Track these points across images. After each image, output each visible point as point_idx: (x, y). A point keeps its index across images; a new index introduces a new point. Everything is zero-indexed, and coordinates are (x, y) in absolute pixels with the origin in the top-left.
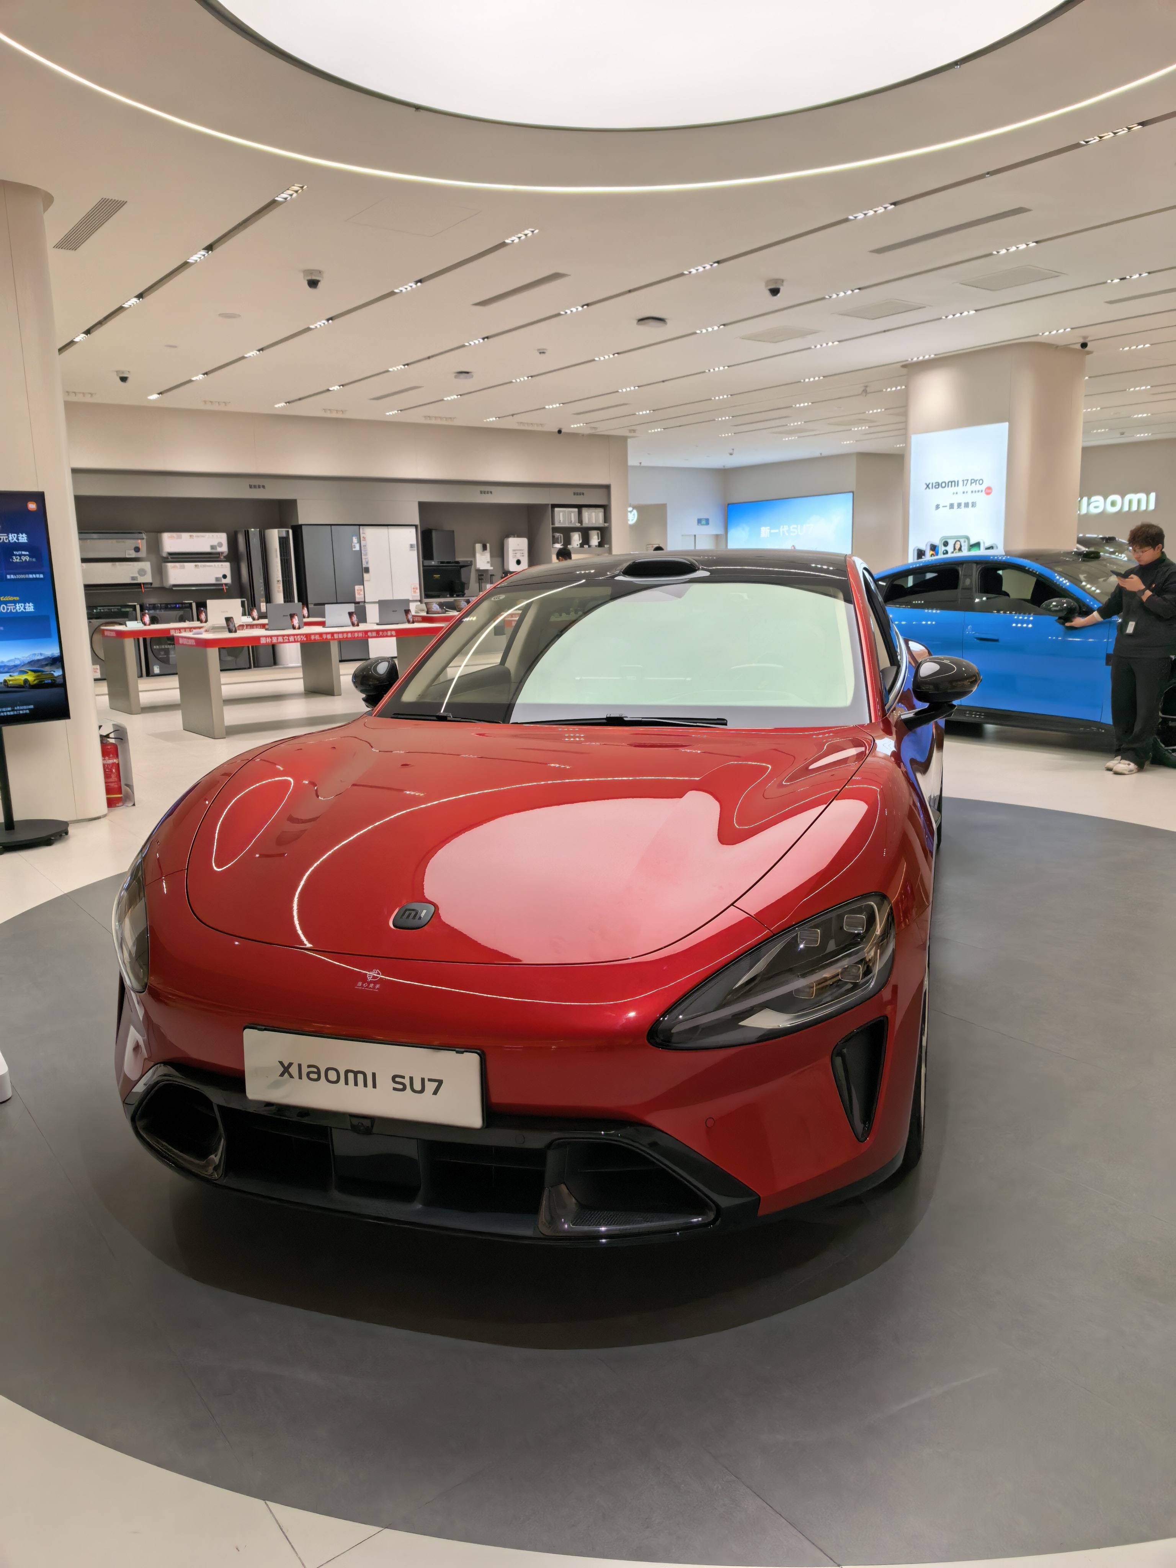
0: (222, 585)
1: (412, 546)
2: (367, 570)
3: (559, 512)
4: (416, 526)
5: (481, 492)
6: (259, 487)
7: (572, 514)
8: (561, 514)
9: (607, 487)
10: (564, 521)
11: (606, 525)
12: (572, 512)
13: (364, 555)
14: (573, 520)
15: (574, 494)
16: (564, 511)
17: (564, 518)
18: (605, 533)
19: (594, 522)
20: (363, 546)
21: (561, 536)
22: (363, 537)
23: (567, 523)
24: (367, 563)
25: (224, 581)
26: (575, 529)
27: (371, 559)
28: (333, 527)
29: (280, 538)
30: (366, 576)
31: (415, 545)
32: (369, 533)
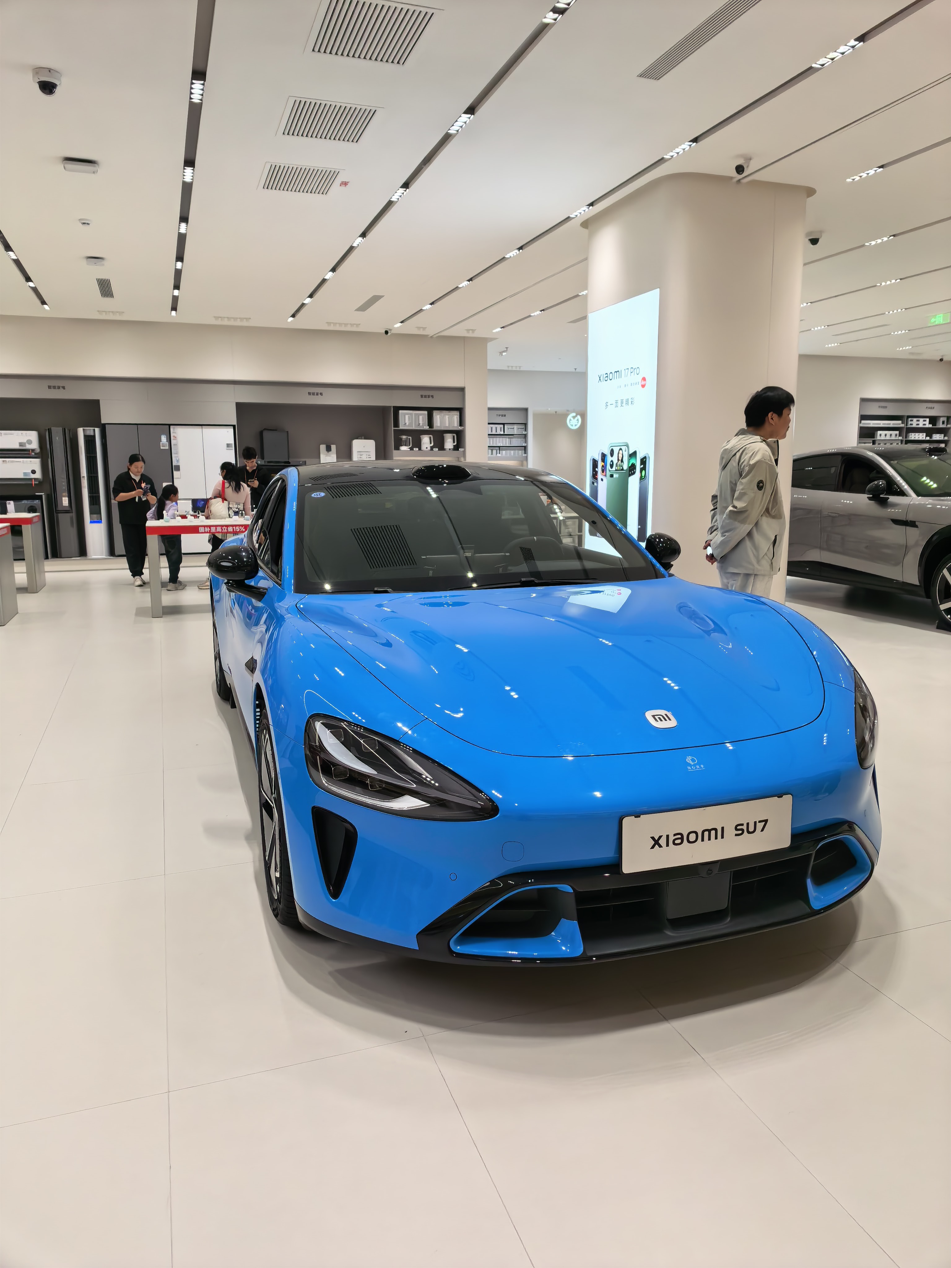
0: (31, 479)
1: (228, 445)
2: (178, 468)
3: (405, 414)
4: (234, 426)
5: (309, 394)
6: (59, 388)
7: (421, 417)
8: (407, 417)
9: (462, 390)
10: (411, 424)
11: (460, 428)
12: (421, 414)
13: (175, 454)
14: (421, 422)
15: (422, 396)
16: (411, 414)
17: (407, 420)
18: (459, 436)
19: (447, 425)
20: (174, 445)
21: (409, 439)
22: (174, 436)
23: (414, 426)
24: (178, 461)
25: (33, 476)
26: (425, 432)
27: (181, 456)
28: (139, 426)
29: (86, 437)
30: (176, 473)
31: (232, 444)
32: (179, 433)
